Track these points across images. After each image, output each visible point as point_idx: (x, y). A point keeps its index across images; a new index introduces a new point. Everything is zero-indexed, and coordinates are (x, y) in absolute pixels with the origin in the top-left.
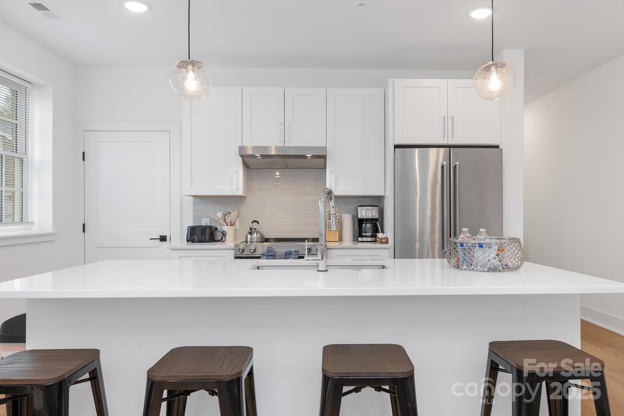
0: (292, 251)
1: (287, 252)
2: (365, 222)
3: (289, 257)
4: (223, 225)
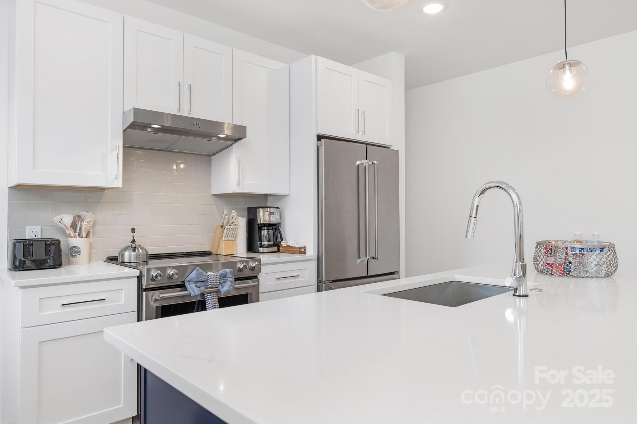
0: (227, 271)
1: (222, 274)
2: (263, 227)
3: (225, 280)
4: (72, 237)
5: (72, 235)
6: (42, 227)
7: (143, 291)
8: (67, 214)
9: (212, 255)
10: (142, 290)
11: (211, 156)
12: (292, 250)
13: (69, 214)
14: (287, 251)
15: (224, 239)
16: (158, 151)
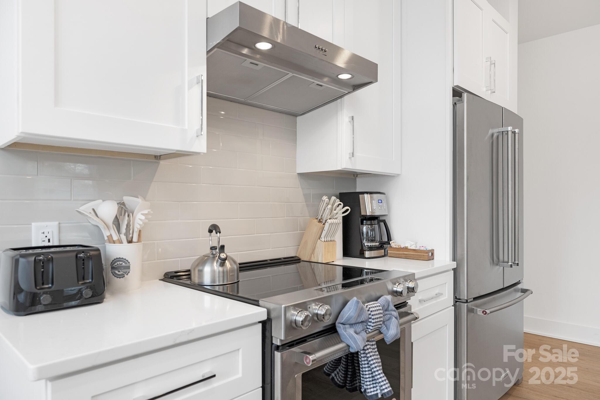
1: (384, 306)
2: (365, 221)
3: (389, 316)
4: (114, 242)
5: (115, 238)
6: (59, 223)
7: (275, 350)
8: (103, 201)
9: (302, 263)
10: (273, 348)
11: (296, 116)
12: (413, 255)
13: (108, 200)
14: (404, 255)
15: (323, 240)
16: (232, 103)
